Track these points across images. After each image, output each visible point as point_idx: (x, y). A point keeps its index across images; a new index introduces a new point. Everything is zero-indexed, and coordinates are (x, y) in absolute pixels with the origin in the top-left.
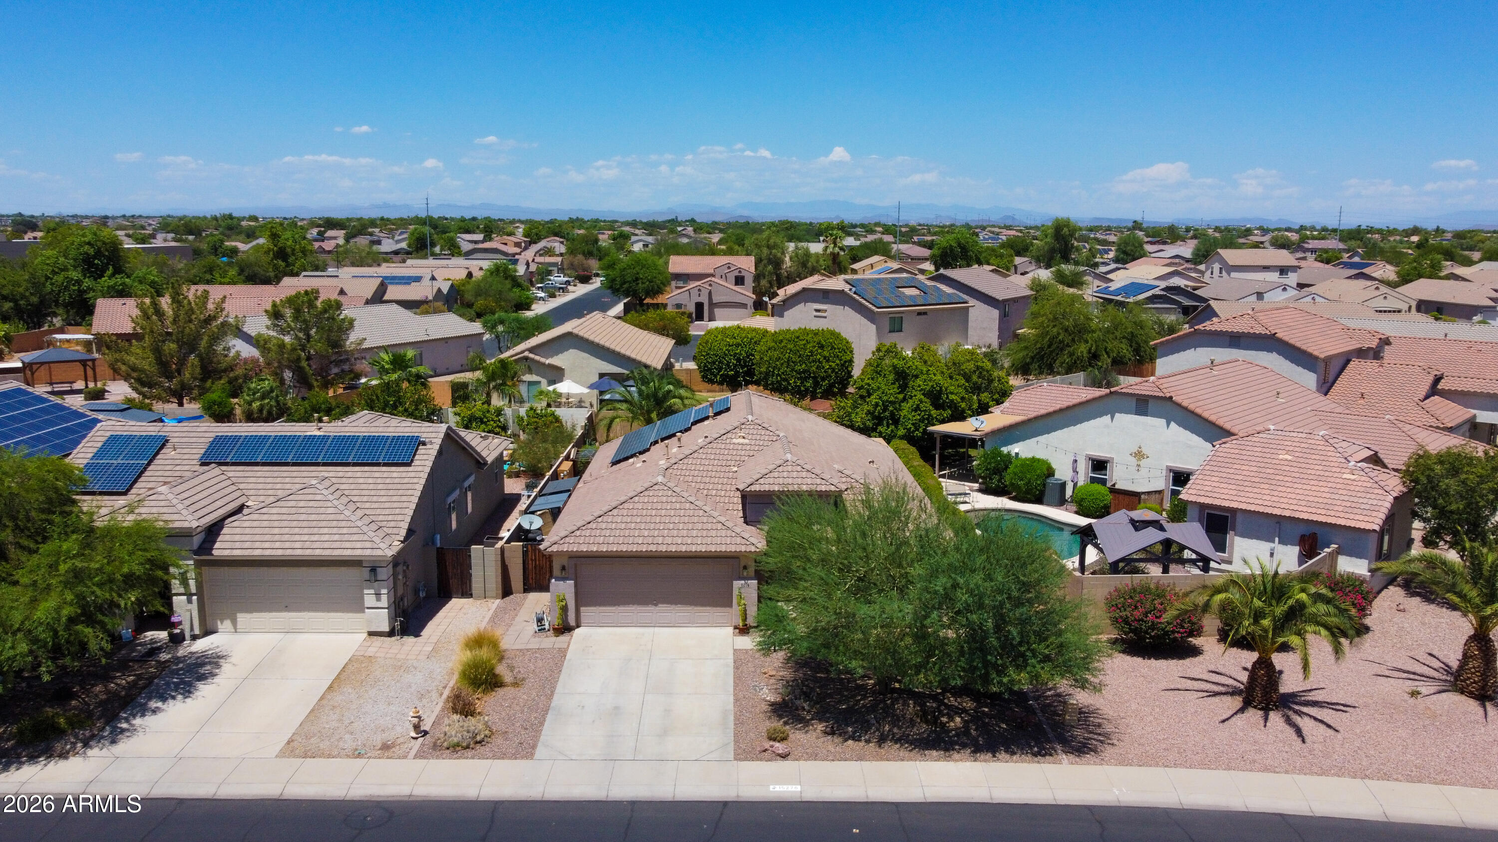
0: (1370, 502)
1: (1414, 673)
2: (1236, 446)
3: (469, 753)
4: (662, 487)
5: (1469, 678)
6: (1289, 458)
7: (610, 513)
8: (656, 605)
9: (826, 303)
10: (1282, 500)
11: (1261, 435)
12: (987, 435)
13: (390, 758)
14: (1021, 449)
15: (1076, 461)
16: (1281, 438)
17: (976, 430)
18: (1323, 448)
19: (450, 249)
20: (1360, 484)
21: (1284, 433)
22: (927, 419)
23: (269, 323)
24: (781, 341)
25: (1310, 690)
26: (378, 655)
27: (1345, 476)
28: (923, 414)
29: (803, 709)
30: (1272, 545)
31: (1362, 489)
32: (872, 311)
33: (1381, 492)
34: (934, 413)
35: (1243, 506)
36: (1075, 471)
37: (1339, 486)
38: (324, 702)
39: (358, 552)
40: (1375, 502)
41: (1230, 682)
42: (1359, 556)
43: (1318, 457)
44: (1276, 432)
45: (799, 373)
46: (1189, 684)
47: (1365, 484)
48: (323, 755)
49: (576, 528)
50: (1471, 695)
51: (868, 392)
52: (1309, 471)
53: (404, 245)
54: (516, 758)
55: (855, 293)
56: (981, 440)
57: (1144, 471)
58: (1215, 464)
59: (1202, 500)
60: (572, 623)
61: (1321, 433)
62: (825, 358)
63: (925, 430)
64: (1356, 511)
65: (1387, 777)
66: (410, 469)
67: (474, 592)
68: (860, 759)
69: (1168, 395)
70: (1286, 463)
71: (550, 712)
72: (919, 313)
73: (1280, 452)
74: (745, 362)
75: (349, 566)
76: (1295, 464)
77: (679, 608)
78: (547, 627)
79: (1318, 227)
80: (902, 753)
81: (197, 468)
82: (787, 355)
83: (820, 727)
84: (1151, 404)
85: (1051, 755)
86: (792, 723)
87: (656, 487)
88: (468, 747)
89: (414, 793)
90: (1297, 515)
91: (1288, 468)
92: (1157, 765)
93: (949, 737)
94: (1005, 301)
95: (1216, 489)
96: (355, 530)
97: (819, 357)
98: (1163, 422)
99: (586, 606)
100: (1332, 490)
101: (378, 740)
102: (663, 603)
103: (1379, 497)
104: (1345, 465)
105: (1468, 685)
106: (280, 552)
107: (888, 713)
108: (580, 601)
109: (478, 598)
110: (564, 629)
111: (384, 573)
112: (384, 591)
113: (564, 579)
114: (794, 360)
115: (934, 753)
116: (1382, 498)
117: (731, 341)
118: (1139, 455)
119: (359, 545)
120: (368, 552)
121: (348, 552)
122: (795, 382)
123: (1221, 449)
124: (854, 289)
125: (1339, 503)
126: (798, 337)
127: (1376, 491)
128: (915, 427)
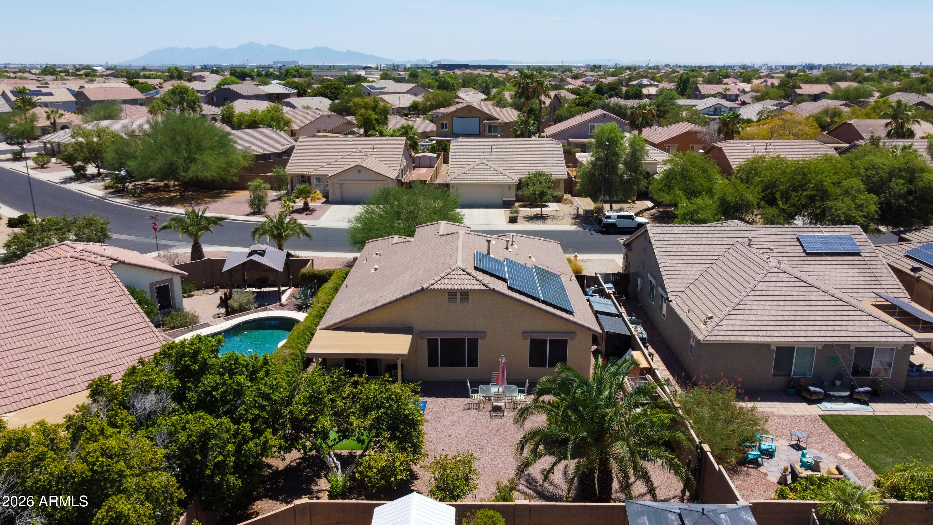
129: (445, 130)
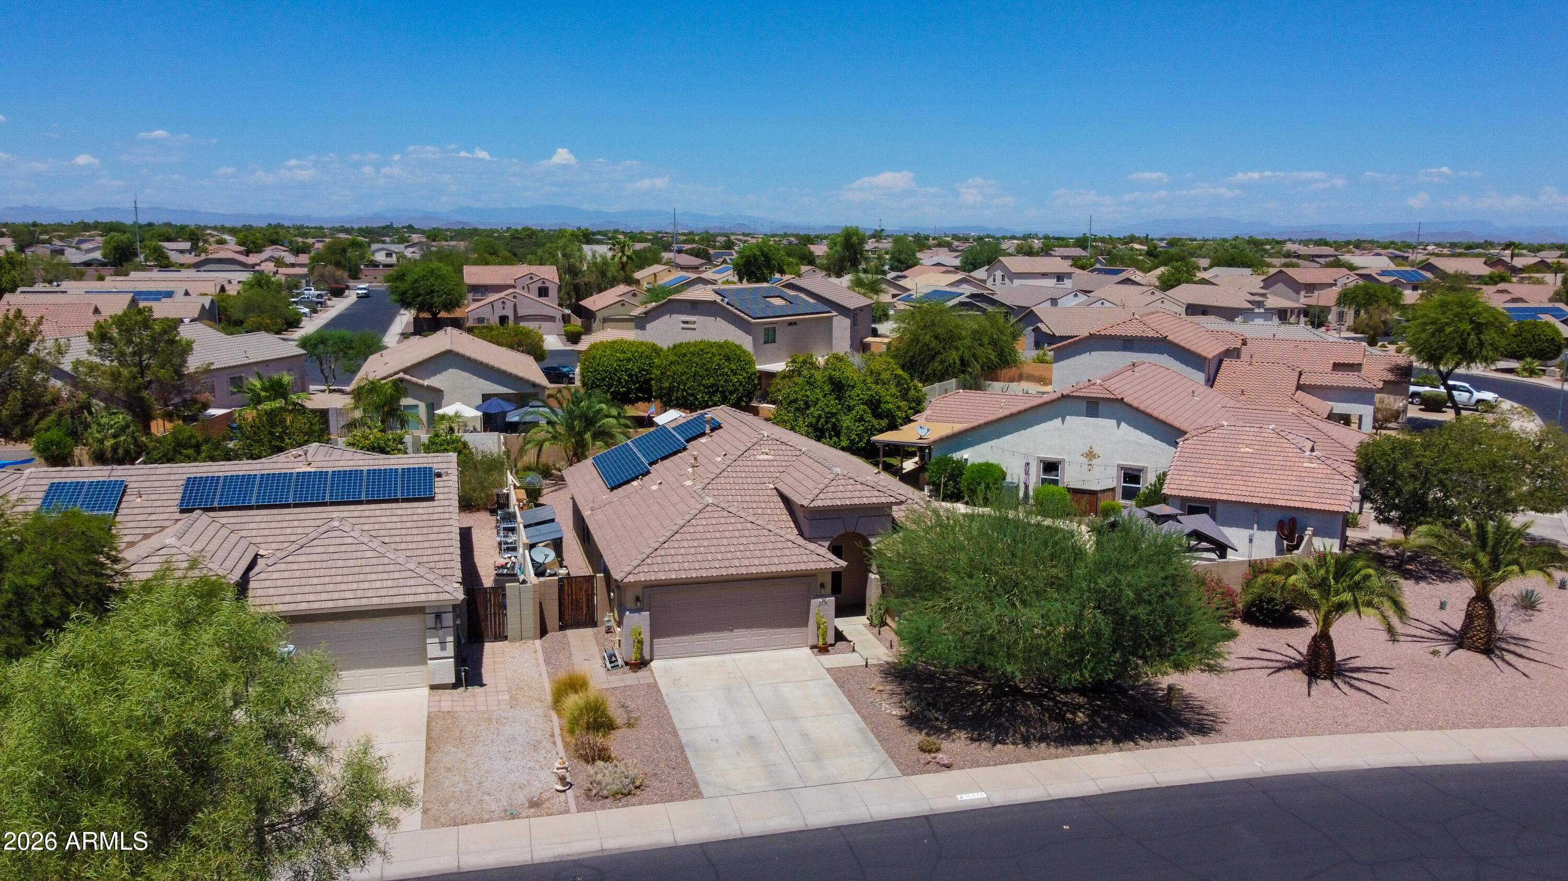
0: (1335, 487)
1: (1415, 636)
2: (1198, 443)
3: (635, 800)
4: (714, 508)
5: (1475, 635)
6: (1251, 451)
7: (673, 538)
8: (731, 630)
9: (694, 315)
10: (1257, 490)
11: (1217, 431)
12: (935, 442)
13: (551, 815)
14: (971, 455)
15: (1028, 464)
16: (1236, 433)
17: (921, 438)
18: (1277, 440)
19: (156, 260)
20: (1321, 471)
21: (1237, 429)
22: (871, 429)
23: (91, 347)
24: (685, 355)
25: (1350, 658)
26: (456, 709)
27: (1305, 465)
28: (867, 424)
29: (937, 719)
30: (1251, 532)
31: (1324, 476)
32: (748, 322)
33: (1342, 477)
34: (875, 422)
35: (1225, 497)
36: (1027, 473)
37: (1303, 474)
38: (432, 765)
39: (423, 598)
40: (1339, 487)
41: (1279, 657)
42: (1331, 536)
43: (1275, 449)
44: (1230, 428)
45: (706, 387)
46: (1247, 663)
47: (1325, 471)
48: (473, 821)
49: (645, 556)
50: (1477, 650)
51: (806, 403)
52: (1272, 462)
53: (98, 255)
54: (685, 799)
55: (728, 304)
56: (929, 447)
57: (1096, 470)
58: (1184, 459)
59: (1184, 494)
60: (647, 657)
61: (1271, 427)
62: (732, 371)
63: (869, 440)
64: (1325, 496)
65: (1455, 726)
66: (435, 503)
67: (509, 634)
68: (1019, 761)
69: (1120, 397)
70: (1249, 455)
71: (686, 749)
72: (791, 324)
73: (1240, 446)
74: (637, 377)
75: (410, 614)
76: (1257, 456)
77: (755, 631)
78: (620, 662)
79: (1041, 236)
80: (1053, 750)
81: (178, 516)
82: (693, 369)
83: (963, 735)
84: (1102, 407)
85: (1182, 738)
86: (934, 734)
87: (708, 509)
88: (629, 793)
89: (606, 846)
90: (1275, 503)
91: (1252, 460)
92: (1274, 737)
93: (1083, 731)
94: (855, 309)
95: (1193, 483)
96: (408, 574)
97: (726, 370)
98: (1113, 422)
99: (659, 637)
100: (1298, 479)
101: (521, 798)
102: (737, 628)
103: (1341, 482)
104: (1302, 455)
105: (1474, 642)
106: (330, 604)
107: (1013, 715)
108: (657, 631)
109: (515, 640)
110: (640, 664)
111: (448, 619)
112: (450, 639)
113: (639, 610)
114: (701, 374)
115: (1082, 748)
116: (1344, 483)
117: (621, 356)
118: (1090, 455)
119: (420, 590)
120: (434, 597)
121: (411, 599)
122: (702, 397)
123: (1185, 446)
124: (726, 300)
125: (1308, 489)
126: (702, 350)
127: (1337, 477)
128: (859, 438)
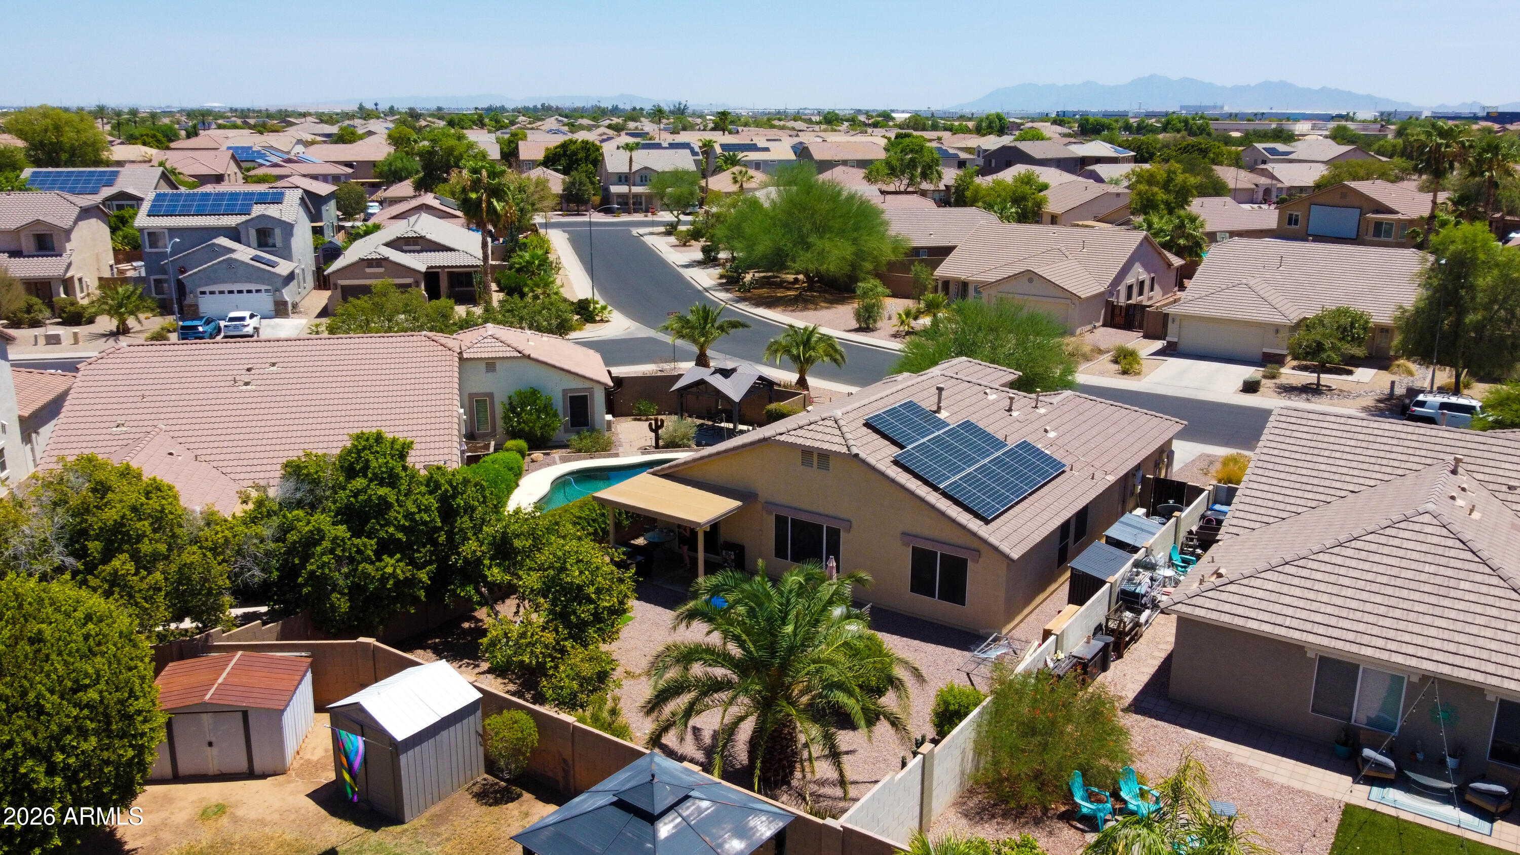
129: (1293, 227)
